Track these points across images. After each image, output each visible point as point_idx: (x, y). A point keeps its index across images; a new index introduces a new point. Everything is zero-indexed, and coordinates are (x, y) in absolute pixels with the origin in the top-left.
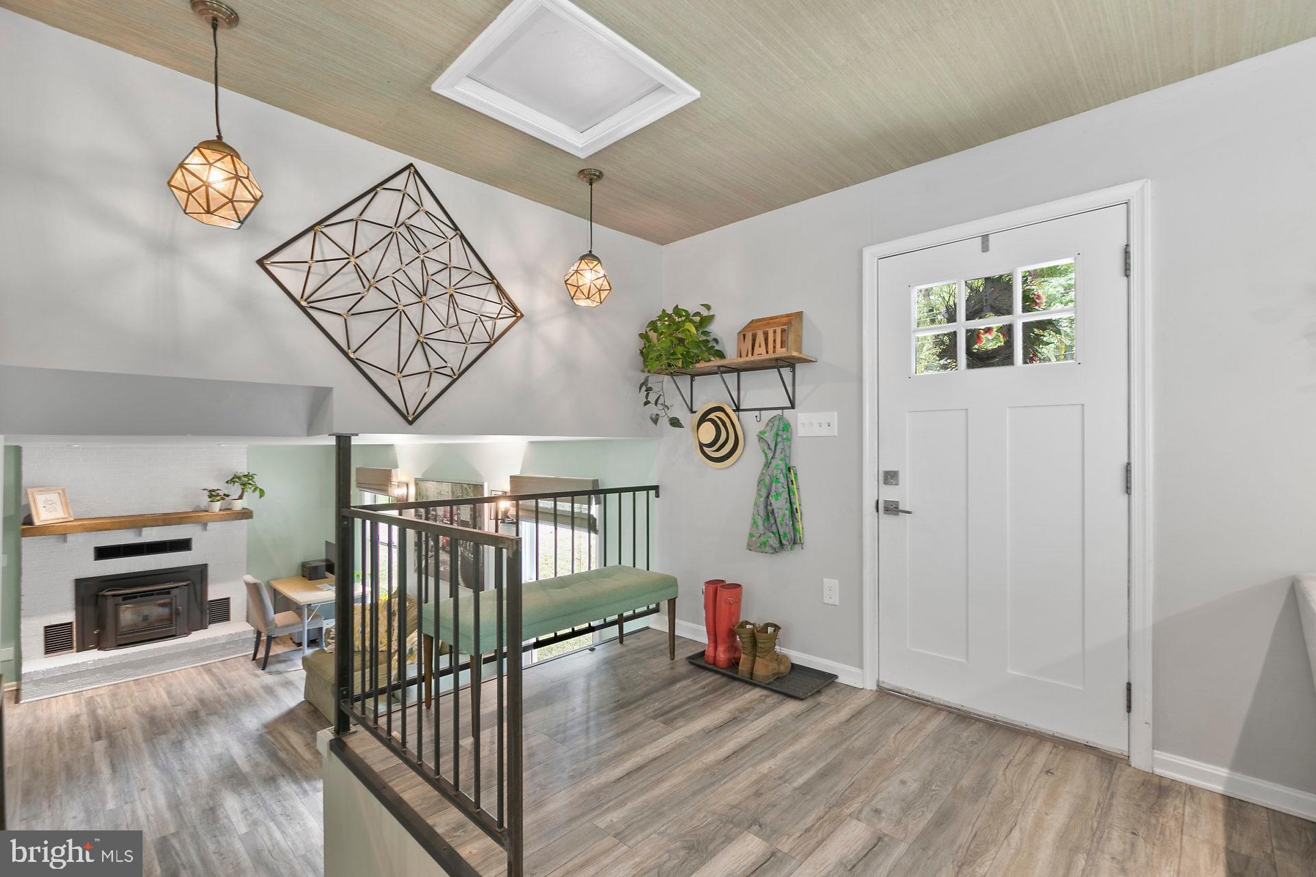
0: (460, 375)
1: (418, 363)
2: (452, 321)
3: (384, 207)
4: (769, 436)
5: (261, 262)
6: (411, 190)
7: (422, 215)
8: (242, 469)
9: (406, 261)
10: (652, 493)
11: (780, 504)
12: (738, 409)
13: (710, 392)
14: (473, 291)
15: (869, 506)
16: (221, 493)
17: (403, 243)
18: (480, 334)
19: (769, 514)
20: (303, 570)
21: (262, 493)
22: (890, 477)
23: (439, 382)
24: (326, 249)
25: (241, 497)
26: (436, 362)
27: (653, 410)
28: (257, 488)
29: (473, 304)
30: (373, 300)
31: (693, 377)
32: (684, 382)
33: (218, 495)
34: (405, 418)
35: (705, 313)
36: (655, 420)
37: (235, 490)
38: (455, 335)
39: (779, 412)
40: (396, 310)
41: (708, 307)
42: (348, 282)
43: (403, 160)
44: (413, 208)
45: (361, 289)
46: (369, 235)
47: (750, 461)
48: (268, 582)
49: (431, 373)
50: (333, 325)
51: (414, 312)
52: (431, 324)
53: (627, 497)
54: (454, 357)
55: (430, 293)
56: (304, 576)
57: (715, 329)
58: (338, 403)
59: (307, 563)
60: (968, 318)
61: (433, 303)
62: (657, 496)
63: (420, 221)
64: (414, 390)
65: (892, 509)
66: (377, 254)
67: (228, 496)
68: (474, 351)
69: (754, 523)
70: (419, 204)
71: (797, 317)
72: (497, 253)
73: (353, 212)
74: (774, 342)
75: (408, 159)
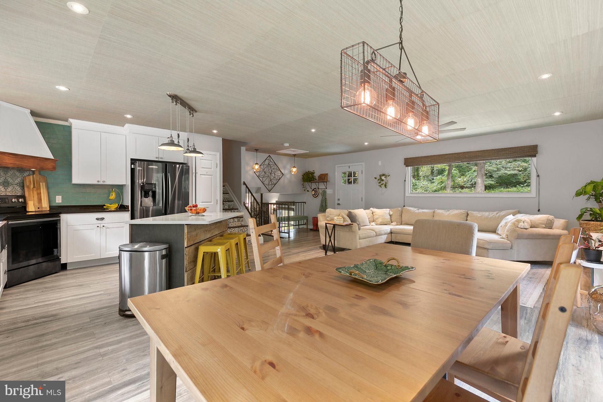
0: (276, 184)
1: (270, 183)
2: (275, 177)
3: (267, 162)
4: (322, 193)
5: (254, 172)
6: (270, 159)
9: (269, 169)
10: (304, 203)
11: (324, 204)
12: (318, 189)
13: (314, 186)
14: (277, 172)
15: (336, 204)
17: (269, 167)
18: (278, 178)
19: (322, 205)
22: (339, 199)
23: (273, 186)
24: (261, 170)
27: (304, 189)
29: (277, 174)
30: (266, 175)
31: (311, 183)
32: (310, 184)
34: (269, 191)
35: (313, 172)
36: (305, 190)
38: (275, 179)
39: (324, 189)
40: (268, 176)
41: (314, 171)
43: (268, 155)
45: (264, 174)
46: (265, 166)
47: (320, 197)
49: (272, 184)
50: (261, 179)
51: (270, 176)
52: (272, 178)
53: (300, 203)
54: (275, 182)
55: (272, 173)
57: (315, 175)
58: (262, 189)
60: (348, 177)
61: (272, 175)
62: (305, 204)
63: (271, 163)
64: (270, 187)
65: (339, 204)
66: (266, 169)
68: (277, 181)
69: (320, 207)
70: (270, 161)
71: (327, 174)
72: (280, 166)
73: (263, 164)
74: (323, 178)
75: (269, 154)
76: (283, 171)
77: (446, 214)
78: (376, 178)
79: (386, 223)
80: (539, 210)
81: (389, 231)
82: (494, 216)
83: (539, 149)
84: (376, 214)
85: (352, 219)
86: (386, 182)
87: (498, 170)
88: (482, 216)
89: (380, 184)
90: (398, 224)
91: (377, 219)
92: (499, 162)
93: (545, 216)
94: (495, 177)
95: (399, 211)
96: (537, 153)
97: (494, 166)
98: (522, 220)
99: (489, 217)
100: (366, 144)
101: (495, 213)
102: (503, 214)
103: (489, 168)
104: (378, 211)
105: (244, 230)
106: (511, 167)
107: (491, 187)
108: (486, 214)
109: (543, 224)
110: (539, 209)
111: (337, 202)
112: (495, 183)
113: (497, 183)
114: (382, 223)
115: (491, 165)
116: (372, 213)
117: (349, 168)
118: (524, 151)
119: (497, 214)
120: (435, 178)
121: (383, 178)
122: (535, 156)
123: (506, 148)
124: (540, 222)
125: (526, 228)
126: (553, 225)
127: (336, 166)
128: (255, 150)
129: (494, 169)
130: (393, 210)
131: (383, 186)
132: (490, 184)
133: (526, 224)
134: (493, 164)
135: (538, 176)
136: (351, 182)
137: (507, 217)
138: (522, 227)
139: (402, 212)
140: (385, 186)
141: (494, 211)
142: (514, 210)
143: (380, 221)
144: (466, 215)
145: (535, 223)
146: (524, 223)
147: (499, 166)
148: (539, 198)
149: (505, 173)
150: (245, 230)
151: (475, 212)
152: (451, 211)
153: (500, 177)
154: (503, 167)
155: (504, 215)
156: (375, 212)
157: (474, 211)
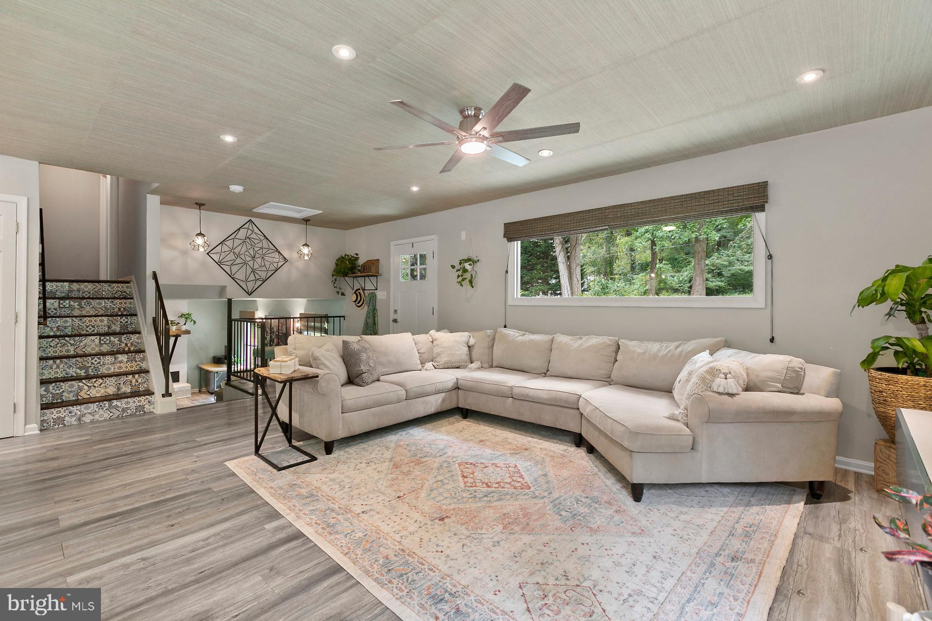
0: (266, 281)
1: (252, 277)
2: (263, 264)
3: (242, 234)
4: (370, 299)
5: (208, 254)
6: (250, 227)
7: (254, 234)
8: (185, 311)
9: (248, 248)
12: (364, 290)
13: (356, 284)
14: (270, 255)
15: (391, 320)
16: (176, 322)
17: (247, 244)
18: (273, 268)
19: (368, 324)
20: (214, 360)
21: (195, 322)
22: (396, 311)
23: (259, 283)
24: (225, 248)
25: (185, 324)
26: (258, 277)
27: (337, 289)
28: (192, 320)
29: (270, 259)
30: (239, 261)
31: (352, 277)
32: (349, 279)
33: (175, 323)
34: (248, 294)
35: (355, 256)
36: (338, 293)
37: (182, 321)
38: (264, 269)
39: (373, 291)
40: (245, 263)
41: (357, 255)
42: (231, 256)
43: (248, 219)
44: (251, 232)
45: (235, 258)
46: (237, 242)
48: (197, 365)
49: (256, 280)
50: (227, 269)
51: (251, 263)
52: (256, 266)
53: (336, 319)
54: (263, 275)
55: (256, 257)
56: (214, 363)
57: (359, 261)
58: (228, 290)
59: (216, 356)
60: (411, 266)
61: (257, 260)
63: (253, 236)
64: (250, 286)
65: (396, 321)
66: (240, 247)
67: (179, 323)
68: (270, 273)
69: (364, 327)
70: (253, 231)
71: (378, 260)
72: (279, 242)
73: (233, 236)
74: (371, 269)
75: (250, 218)
76: (286, 254)
77: (574, 347)
78: (453, 267)
79: (457, 364)
80: (772, 340)
81: (450, 384)
82: (670, 353)
83: (772, 192)
84: (437, 345)
85: (349, 358)
86: (472, 275)
87: (731, 264)
88: (645, 352)
89: (460, 278)
90: (483, 365)
91: (439, 354)
92: (733, 252)
93: (782, 358)
94: (726, 275)
95: (489, 336)
96: (767, 202)
97: (725, 258)
98: (723, 371)
99: (660, 354)
100: (415, 189)
101: (673, 345)
102: (689, 349)
103: (717, 261)
104: (444, 338)
105: (137, 381)
106: (750, 259)
107: (720, 292)
108: (654, 347)
109: (776, 380)
110: (773, 337)
111: (392, 316)
112: (726, 284)
113: (728, 284)
114: (449, 365)
115: (719, 256)
116: (433, 342)
117: (413, 247)
118: (737, 198)
119: (677, 347)
120: (635, 277)
121: (467, 266)
122: (761, 208)
123: (700, 193)
124: (770, 374)
125: (730, 392)
126: (803, 382)
127: (392, 244)
128: (196, 206)
129: (725, 263)
130: (477, 334)
131: (466, 283)
132: (719, 287)
133: (731, 381)
134: (722, 255)
135: (770, 257)
136: (416, 276)
137: (695, 358)
138: (721, 390)
139: (494, 339)
140: (471, 282)
141: (672, 341)
142: (716, 337)
143: (443, 359)
144: (614, 348)
145: (757, 376)
146: (726, 379)
147: (732, 258)
148: (772, 311)
149: (740, 270)
150: (140, 381)
151: (633, 343)
152: (585, 338)
153: (733, 275)
154: (738, 260)
155: (691, 351)
156: (436, 340)
157: (631, 340)
